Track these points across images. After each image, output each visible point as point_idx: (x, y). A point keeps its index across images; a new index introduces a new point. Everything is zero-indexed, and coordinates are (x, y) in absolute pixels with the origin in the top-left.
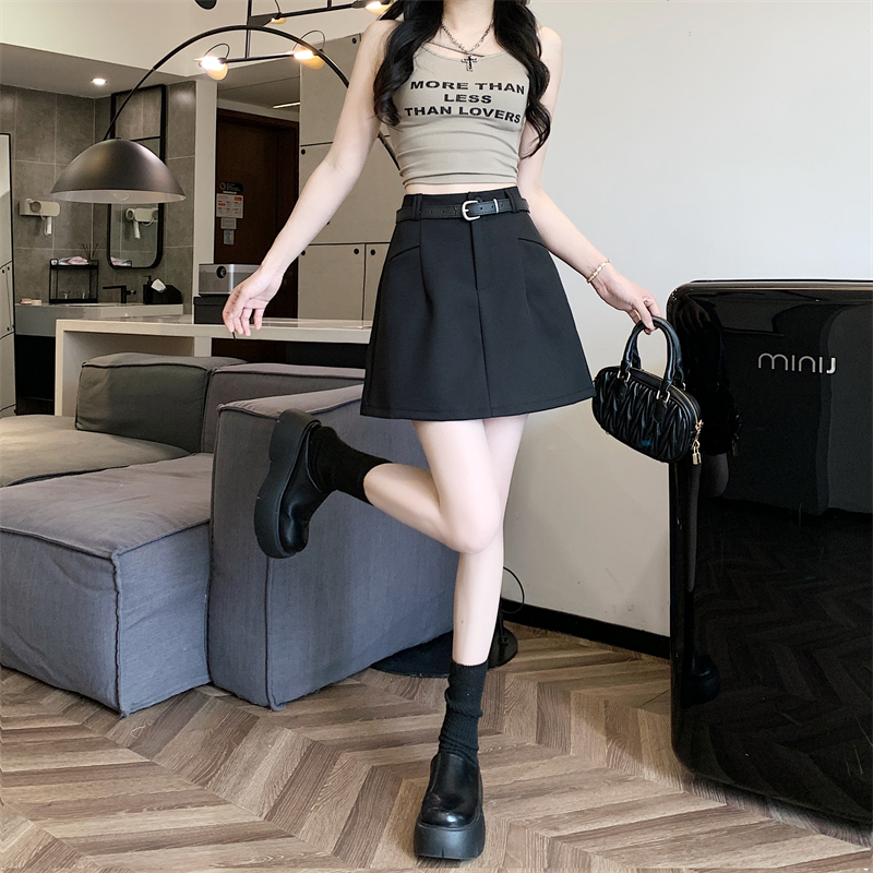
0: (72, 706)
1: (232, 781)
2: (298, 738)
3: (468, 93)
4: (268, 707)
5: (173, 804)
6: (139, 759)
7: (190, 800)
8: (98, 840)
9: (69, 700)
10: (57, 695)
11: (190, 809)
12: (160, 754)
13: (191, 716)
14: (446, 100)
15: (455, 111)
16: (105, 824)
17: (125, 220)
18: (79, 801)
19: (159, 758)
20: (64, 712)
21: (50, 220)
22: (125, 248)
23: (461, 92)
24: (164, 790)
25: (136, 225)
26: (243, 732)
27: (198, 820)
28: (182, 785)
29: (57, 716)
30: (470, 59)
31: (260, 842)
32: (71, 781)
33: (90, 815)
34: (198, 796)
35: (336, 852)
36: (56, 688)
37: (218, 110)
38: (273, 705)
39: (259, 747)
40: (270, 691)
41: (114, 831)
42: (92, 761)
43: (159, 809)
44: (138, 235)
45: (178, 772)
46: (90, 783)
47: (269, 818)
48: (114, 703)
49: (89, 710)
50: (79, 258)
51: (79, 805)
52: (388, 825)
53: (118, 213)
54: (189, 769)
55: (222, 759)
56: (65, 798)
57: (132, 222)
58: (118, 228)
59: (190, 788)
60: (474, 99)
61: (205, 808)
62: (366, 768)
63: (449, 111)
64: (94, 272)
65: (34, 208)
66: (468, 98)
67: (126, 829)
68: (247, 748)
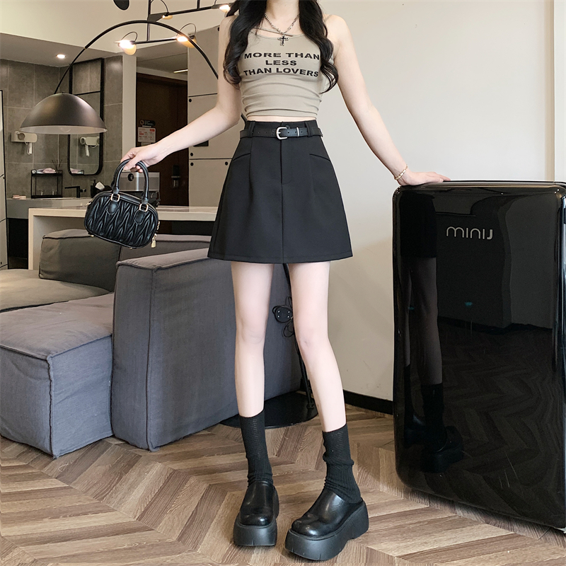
0: (24, 452)
1: (120, 496)
2: (164, 468)
3: (281, 59)
4: (148, 450)
5: (80, 512)
6: (61, 484)
7: (91, 510)
8: (29, 536)
9: (21, 449)
10: (15, 445)
11: (90, 515)
12: (75, 482)
13: (99, 456)
14: (267, 64)
15: (274, 70)
16: (35, 526)
17: (80, 144)
18: (20, 512)
19: (75, 484)
20: (18, 457)
21: (31, 145)
22: (79, 162)
23: (276, 59)
24: (74, 504)
25: (87, 148)
26: (130, 465)
27: (95, 522)
28: (87, 500)
29: (12, 459)
30: (283, 38)
31: (132, 534)
32: (16, 500)
33: (26, 521)
34: (97, 507)
35: (179, 539)
36: (14, 442)
37: (137, 73)
38: (151, 448)
39: (139, 475)
40: (149, 439)
41: (39, 531)
42: (32, 487)
43: (70, 516)
44: (88, 154)
45: (86, 492)
46: (28, 501)
47: (139, 519)
48: (48, 449)
49: (35, 455)
50: (50, 169)
51: (19, 515)
52: (215, 521)
53: (75, 140)
54: (93, 490)
55: (115, 483)
56: (12, 511)
57: (84, 146)
58: (75, 149)
59: (92, 502)
60: (285, 63)
61: (100, 514)
62: (205, 486)
63: (270, 71)
64: (60, 178)
65: (20, 137)
66: (281, 63)
67: (47, 530)
68: (132, 475)
